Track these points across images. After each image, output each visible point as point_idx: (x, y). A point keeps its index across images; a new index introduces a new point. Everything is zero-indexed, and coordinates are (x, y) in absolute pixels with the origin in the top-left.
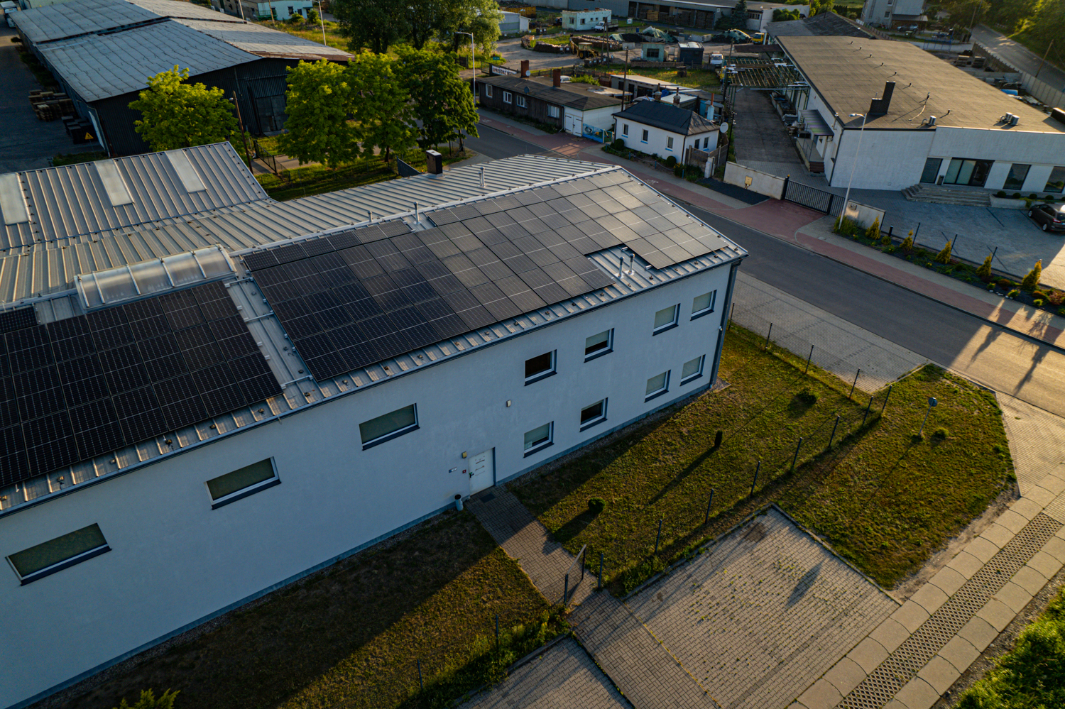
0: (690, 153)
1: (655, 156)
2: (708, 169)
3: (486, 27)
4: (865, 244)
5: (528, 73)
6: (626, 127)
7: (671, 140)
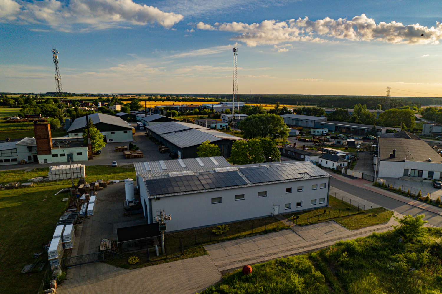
0: (338, 167)
1: (329, 168)
2: (343, 171)
3: (284, 133)
4: (380, 188)
5: (296, 146)
6: (322, 160)
7: (333, 164)
